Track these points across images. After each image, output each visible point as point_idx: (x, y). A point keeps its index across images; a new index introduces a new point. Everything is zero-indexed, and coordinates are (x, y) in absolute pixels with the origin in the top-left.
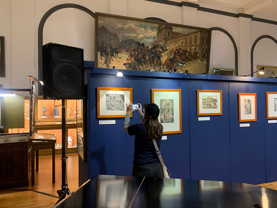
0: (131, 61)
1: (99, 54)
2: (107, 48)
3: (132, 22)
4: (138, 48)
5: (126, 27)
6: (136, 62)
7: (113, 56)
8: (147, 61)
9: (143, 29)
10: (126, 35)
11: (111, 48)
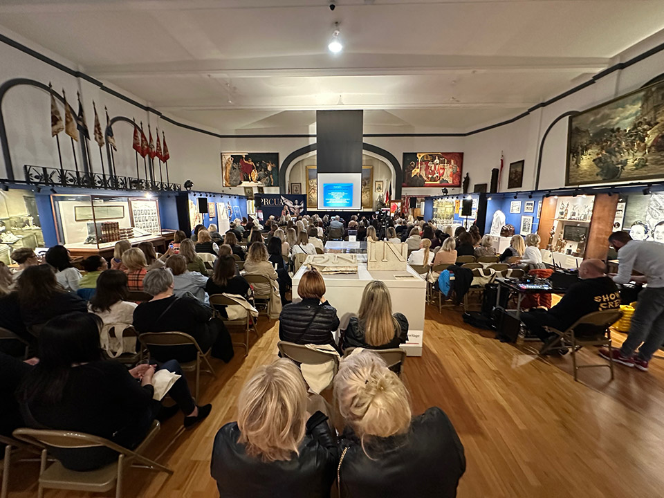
0: (602, 154)
1: (571, 156)
2: (578, 148)
3: (606, 106)
4: (611, 136)
5: (599, 116)
6: (607, 154)
7: (583, 154)
8: (622, 149)
9: (620, 109)
10: (598, 126)
11: (581, 146)
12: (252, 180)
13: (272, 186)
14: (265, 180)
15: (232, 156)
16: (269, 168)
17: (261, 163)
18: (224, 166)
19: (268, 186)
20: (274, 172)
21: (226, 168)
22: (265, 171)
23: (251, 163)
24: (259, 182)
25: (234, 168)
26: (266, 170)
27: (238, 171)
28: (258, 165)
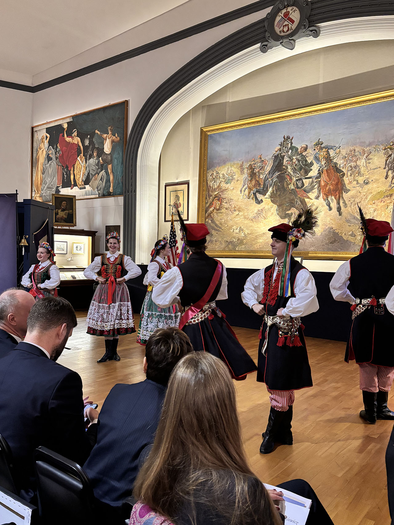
12: (75, 185)
13: (109, 195)
14: (96, 181)
15: (48, 130)
16: (107, 148)
17: (93, 134)
18: (35, 155)
19: (104, 196)
20: (115, 156)
21: (37, 160)
22: (99, 156)
23: (77, 140)
24: (87, 186)
25: (49, 159)
26: (101, 152)
27: (54, 163)
28: (87, 142)
